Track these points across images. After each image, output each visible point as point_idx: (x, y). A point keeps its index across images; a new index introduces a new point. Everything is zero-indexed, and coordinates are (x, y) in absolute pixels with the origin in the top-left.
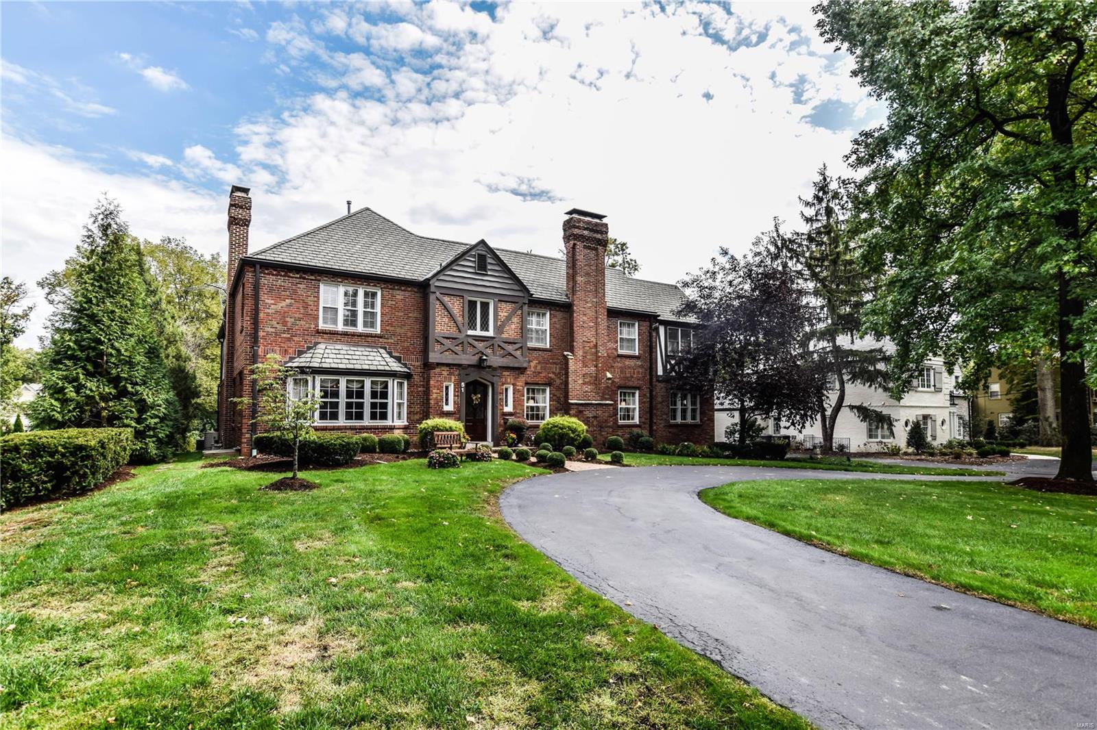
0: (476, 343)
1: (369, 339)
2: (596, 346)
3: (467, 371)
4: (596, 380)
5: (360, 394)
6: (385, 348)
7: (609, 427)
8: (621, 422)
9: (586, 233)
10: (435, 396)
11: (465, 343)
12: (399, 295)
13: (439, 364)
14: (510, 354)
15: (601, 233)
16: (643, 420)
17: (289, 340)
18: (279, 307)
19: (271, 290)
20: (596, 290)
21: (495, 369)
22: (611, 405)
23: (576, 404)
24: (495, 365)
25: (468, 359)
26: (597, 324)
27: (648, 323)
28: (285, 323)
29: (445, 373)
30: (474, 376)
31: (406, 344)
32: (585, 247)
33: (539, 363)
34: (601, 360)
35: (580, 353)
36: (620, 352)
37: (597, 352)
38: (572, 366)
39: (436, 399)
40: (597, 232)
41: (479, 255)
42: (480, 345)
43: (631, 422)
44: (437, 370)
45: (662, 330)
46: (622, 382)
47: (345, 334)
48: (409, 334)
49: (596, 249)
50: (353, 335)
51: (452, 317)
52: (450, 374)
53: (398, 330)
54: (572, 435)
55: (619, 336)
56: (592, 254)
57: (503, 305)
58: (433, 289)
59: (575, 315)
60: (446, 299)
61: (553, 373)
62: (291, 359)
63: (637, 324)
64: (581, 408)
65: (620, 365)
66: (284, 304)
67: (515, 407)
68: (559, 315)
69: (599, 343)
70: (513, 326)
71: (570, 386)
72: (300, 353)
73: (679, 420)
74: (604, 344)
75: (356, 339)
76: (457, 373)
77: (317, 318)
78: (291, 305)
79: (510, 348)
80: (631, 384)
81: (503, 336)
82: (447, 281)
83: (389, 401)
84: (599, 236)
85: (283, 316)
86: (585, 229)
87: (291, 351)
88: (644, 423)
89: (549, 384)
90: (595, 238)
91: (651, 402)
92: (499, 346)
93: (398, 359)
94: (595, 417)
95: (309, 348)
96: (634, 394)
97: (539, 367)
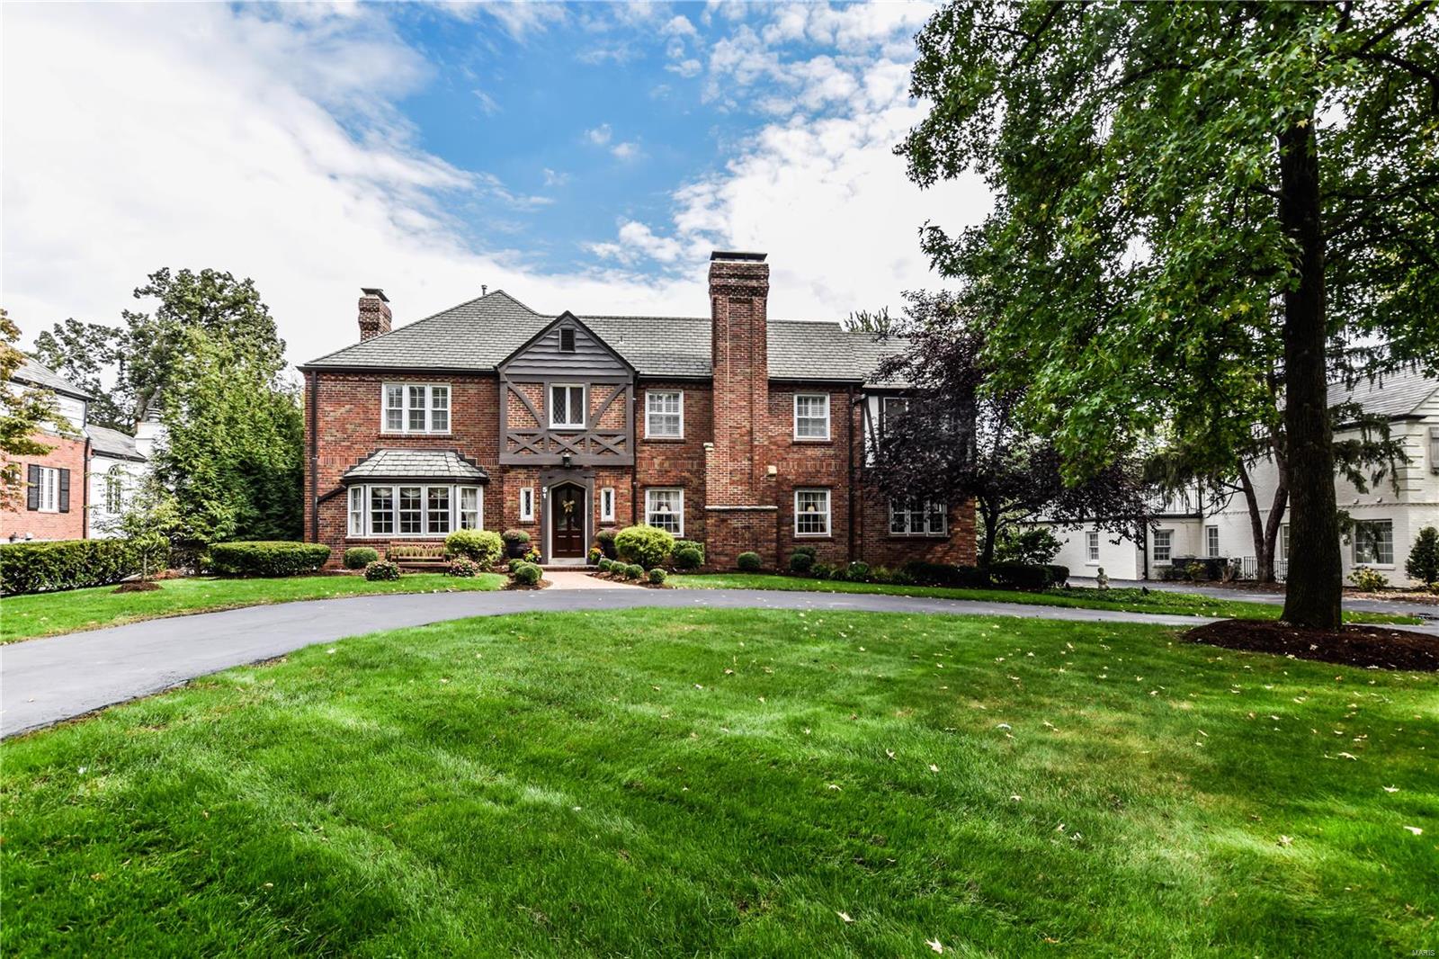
0: (560, 439)
1: (437, 442)
2: (751, 432)
3: (551, 473)
4: (751, 480)
5: (417, 504)
6: (456, 451)
7: (771, 541)
8: (797, 534)
9: (732, 281)
10: (509, 504)
11: (547, 439)
12: (472, 389)
13: (512, 467)
14: (608, 450)
15: (758, 278)
16: (838, 531)
17: (349, 448)
18: (338, 414)
19: (330, 397)
20: (751, 357)
21: (587, 469)
22: (774, 511)
23: (715, 511)
24: (586, 464)
25: (549, 457)
26: (751, 402)
27: (846, 395)
28: (344, 431)
29: (522, 477)
30: (560, 479)
31: (481, 445)
32: (731, 301)
33: (667, 459)
34: (758, 451)
35: (724, 443)
36: (797, 437)
37: (752, 440)
38: (711, 460)
39: (511, 507)
40: (751, 278)
41: (563, 331)
42: (567, 442)
43: (819, 534)
44: (512, 474)
45: (873, 404)
46: (802, 480)
47: (409, 438)
48: (485, 433)
49: (750, 302)
50: (418, 438)
51: (528, 410)
52: (529, 477)
53: (472, 430)
54: (641, 549)
55: (796, 416)
56: (744, 309)
57: (599, 389)
58: (503, 378)
59: (716, 393)
60: (521, 389)
61: (689, 471)
62: (352, 468)
63: (828, 399)
64: (723, 516)
65: (796, 456)
66: (343, 410)
67: (617, 515)
68: (697, 395)
69: (755, 428)
70: (613, 415)
71: (708, 487)
72: (361, 461)
73: (908, 531)
74: (764, 430)
75: (422, 442)
76: (537, 476)
77: (378, 423)
78: (350, 411)
79: (609, 443)
80: (815, 481)
81: (599, 427)
82: (521, 367)
83: (450, 510)
84: (754, 283)
85: (342, 424)
86: (731, 276)
87: (351, 459)
88: (840, 536)
89: (682, 485)
90: (747, 287)
91: (852, 506)
92: (592, 440)
93: (472, 463)
94: (747, 528)
95: (370, 456)
96: (823, 496)
97: (666, 464)
